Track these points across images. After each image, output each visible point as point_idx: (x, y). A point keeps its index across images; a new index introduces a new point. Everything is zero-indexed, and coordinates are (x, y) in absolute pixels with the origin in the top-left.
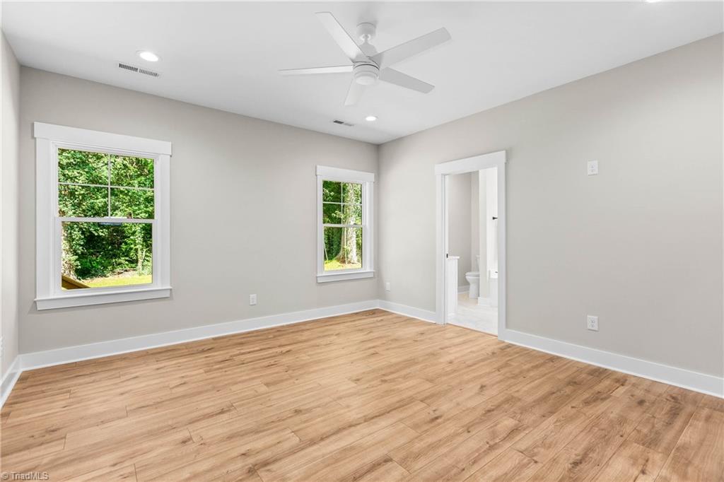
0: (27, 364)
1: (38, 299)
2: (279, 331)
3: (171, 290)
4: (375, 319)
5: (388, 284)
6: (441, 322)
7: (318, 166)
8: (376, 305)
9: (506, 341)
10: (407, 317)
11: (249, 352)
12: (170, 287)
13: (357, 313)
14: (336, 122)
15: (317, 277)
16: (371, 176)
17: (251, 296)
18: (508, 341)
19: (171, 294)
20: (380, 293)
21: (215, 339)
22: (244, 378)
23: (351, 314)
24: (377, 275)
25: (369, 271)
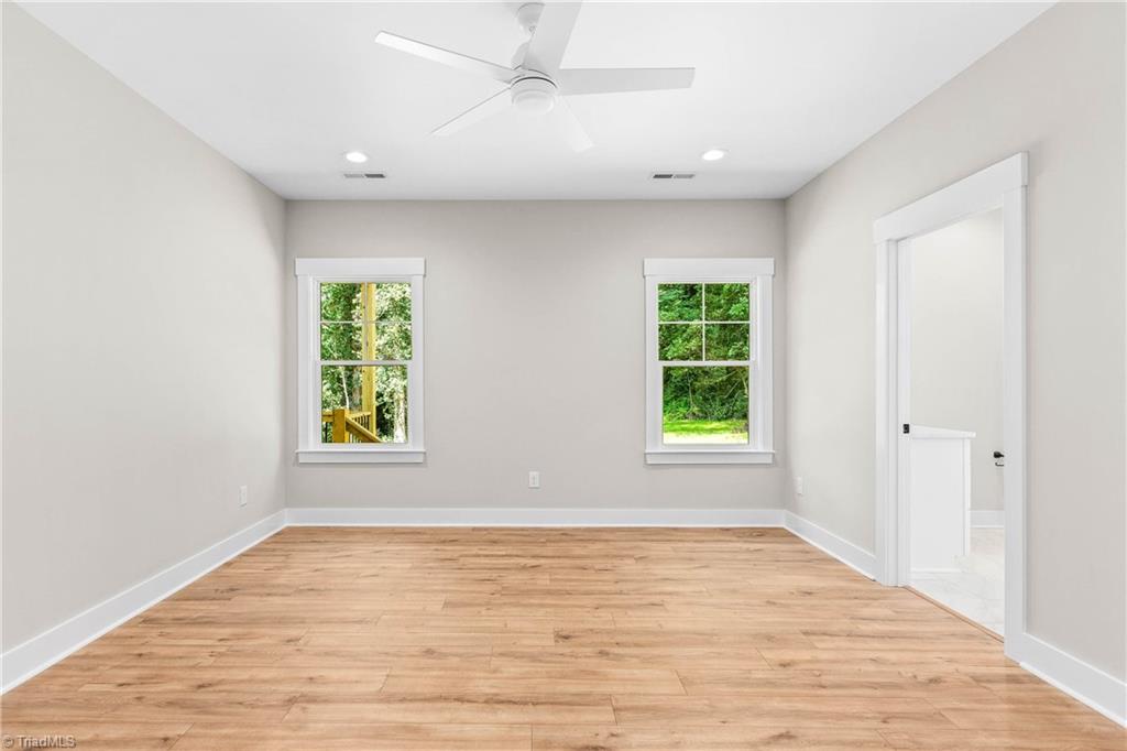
0: (289, 519)
1: (299, 450)
2: (566, 535)
3: (425, 453)
4: (746, 546)
5: (799, 479)
6: (888, 580)
7: (646, 261)
8: (778, 519)
9: (1022, 664)
10: (827, 555)
11: (487, 556)
12: (422, 450)
13: (728, 530)
14: (656, 176)
15: (645, 454)
16: (767, 265)
17: (532, 474)
18: (1027, 666)
19: (425, 460)
20: (786, 496)
21: (474, 529)
22: (436, 588)
23: (715, 529)
24: (781, 460)
25: (761, 450)
